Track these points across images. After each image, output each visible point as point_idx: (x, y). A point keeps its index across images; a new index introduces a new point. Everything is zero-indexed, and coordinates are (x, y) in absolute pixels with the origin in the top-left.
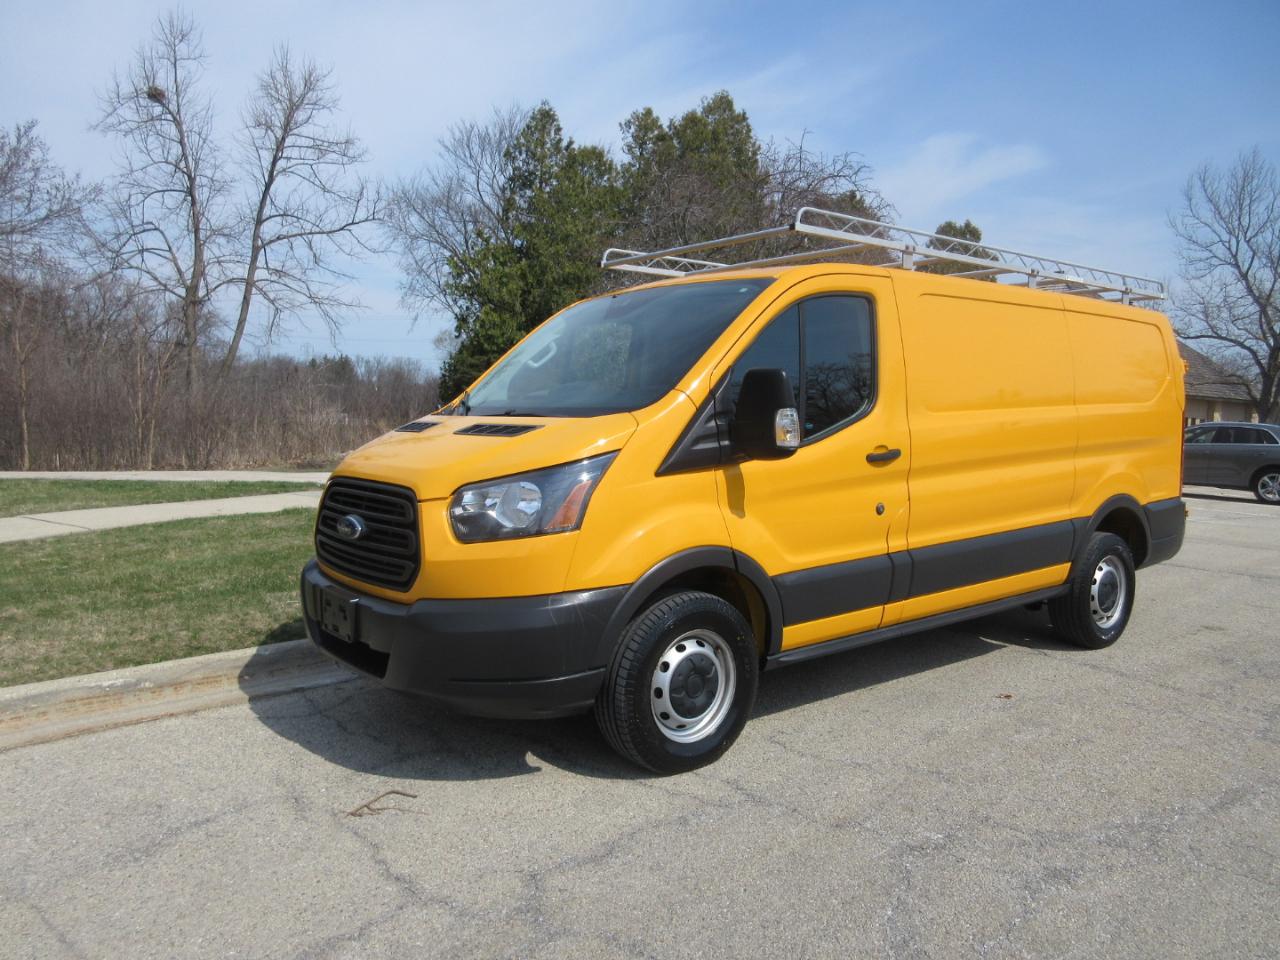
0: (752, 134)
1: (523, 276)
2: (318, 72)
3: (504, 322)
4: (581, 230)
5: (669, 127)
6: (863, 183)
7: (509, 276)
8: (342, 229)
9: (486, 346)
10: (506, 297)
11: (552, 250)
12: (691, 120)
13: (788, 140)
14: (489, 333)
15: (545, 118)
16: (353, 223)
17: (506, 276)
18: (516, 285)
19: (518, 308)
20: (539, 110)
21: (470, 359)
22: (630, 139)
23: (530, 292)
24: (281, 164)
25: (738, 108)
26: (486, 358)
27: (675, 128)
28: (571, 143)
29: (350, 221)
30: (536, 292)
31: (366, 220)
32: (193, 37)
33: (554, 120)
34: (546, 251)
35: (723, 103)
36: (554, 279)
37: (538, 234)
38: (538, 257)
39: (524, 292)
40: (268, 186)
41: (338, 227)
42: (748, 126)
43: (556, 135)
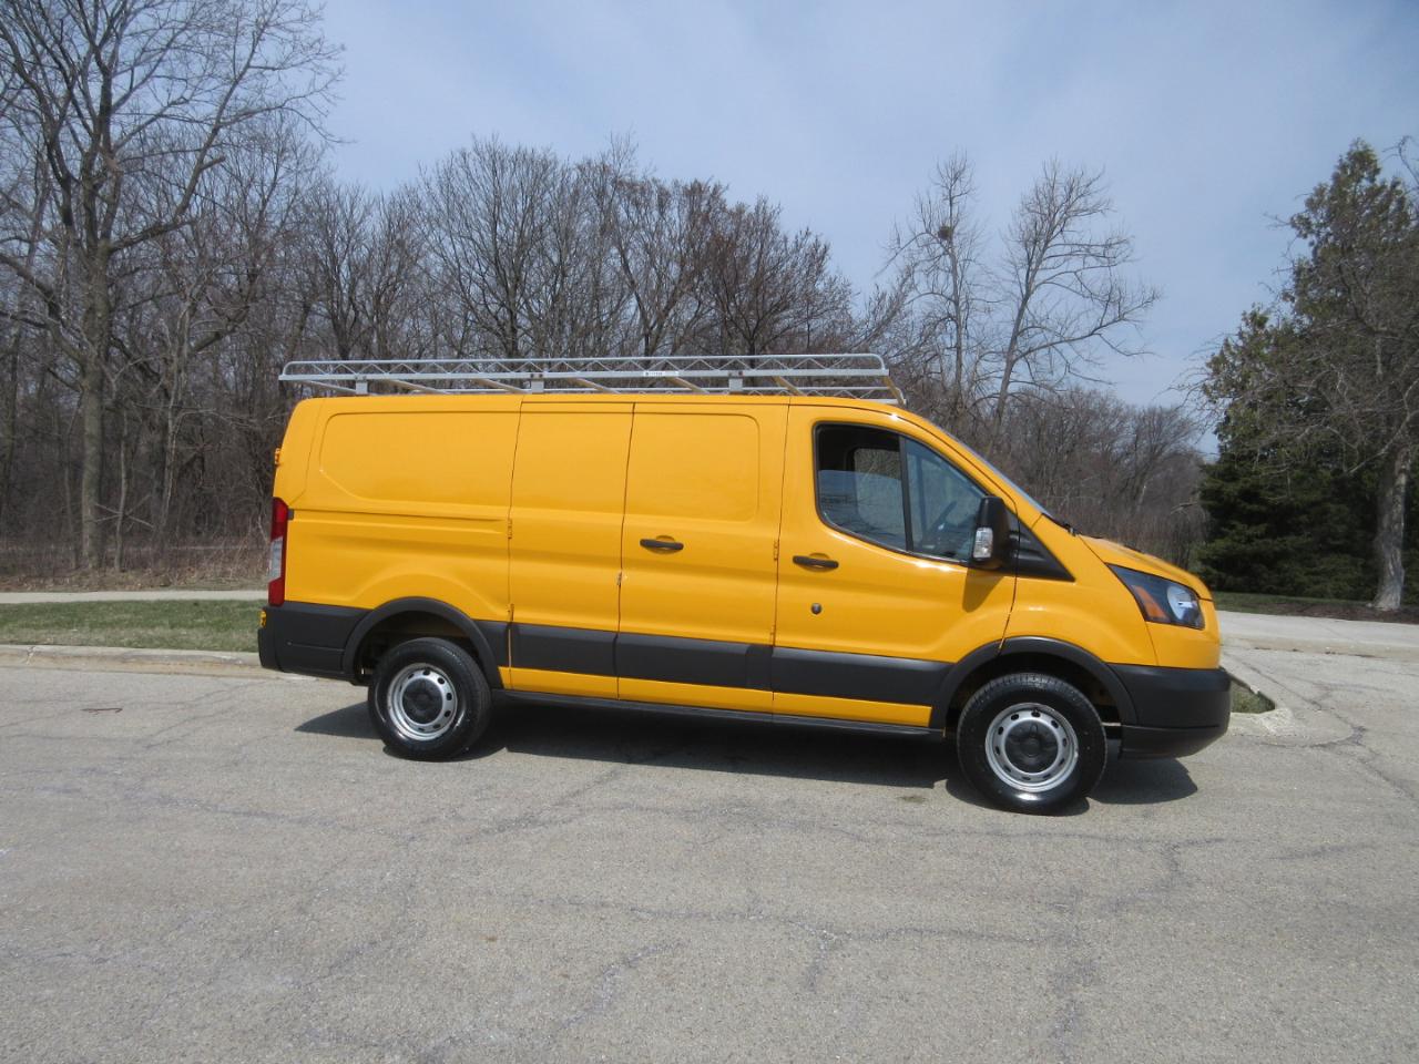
2: (1090, 175)
8: (1092, 334)
15: (1361, 161)
16: (1101, 327)
20: (1349, 154)
24: (1041, 276)
31: (1114, 321)
32: (967, 174)
33: (1371, 162)
40: (1025, 300)
41: (1087, 332)
43: (1372, 180)
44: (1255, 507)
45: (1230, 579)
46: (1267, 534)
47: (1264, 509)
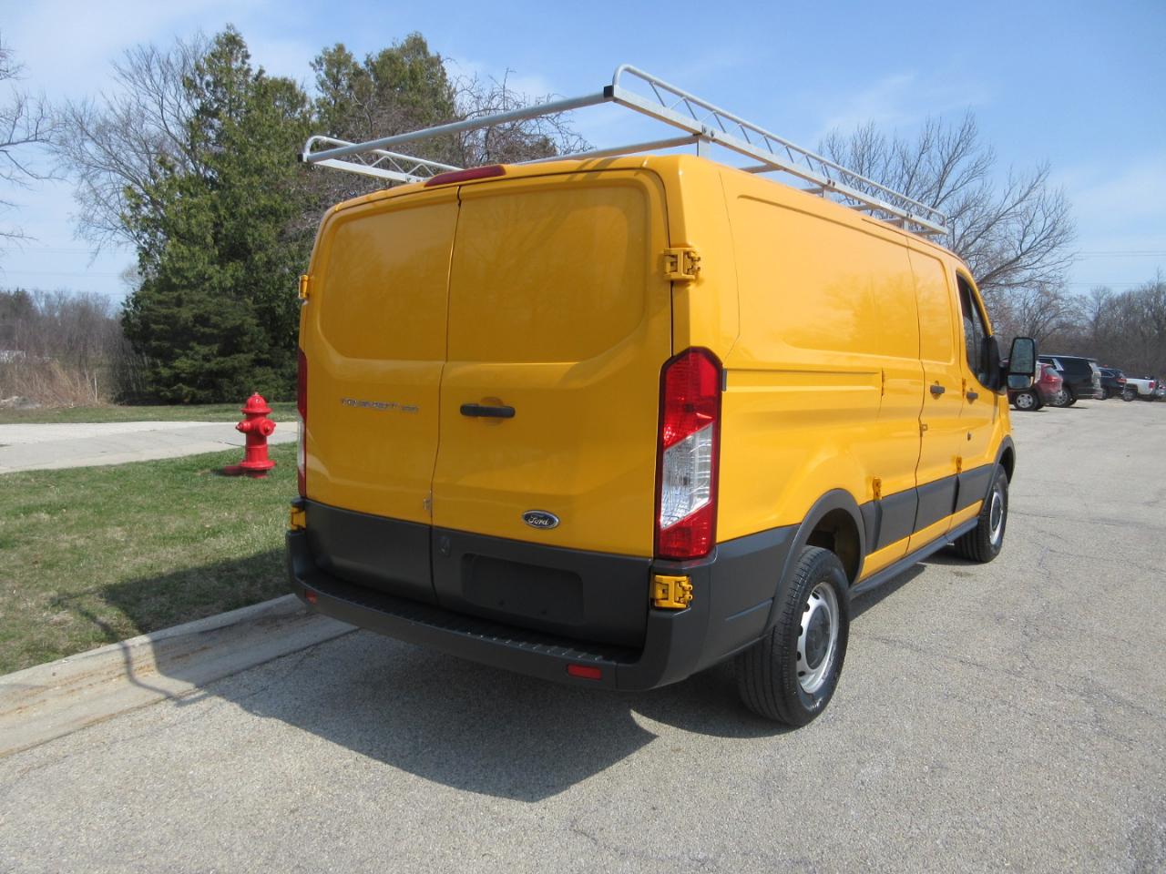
0: (447, 77)
1: (214, 208)
3: (194, 255)
4: (276, 161)
5: (366, 63)
6: (566, 125)
7: (198, 207)
9: (174, 280)
10: (195, 230)
11: (246, 181)
12: (389, 58)
13: (491, 78)
14: (177, 265)
15: (231, 44)
16: (9, 143)
17: (194, 206)
18: (206, 217)
19: (209, 239)
20: (225, 35)
21: (157, 295)
22: (324, 76)
23: (222, 225)
25: (432, 52)
26: (176, 294)
27: (372, 64)
28: (261, 72)
29: (6, 141)
30: (229, 224)
31: (27, 141)
33: (241, 47)
34: (240, 182)
35: (417, 45)
36: (248, 210)
37: (229, 164)
38: (230, 188)
39: (216, 225)
42: (443, 69)
43: (243, 62)
44: (207, 330)
45: (201, 394)
46: (222, 353)
47: (215, 331)
